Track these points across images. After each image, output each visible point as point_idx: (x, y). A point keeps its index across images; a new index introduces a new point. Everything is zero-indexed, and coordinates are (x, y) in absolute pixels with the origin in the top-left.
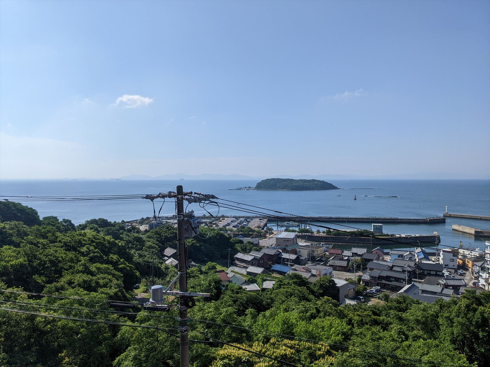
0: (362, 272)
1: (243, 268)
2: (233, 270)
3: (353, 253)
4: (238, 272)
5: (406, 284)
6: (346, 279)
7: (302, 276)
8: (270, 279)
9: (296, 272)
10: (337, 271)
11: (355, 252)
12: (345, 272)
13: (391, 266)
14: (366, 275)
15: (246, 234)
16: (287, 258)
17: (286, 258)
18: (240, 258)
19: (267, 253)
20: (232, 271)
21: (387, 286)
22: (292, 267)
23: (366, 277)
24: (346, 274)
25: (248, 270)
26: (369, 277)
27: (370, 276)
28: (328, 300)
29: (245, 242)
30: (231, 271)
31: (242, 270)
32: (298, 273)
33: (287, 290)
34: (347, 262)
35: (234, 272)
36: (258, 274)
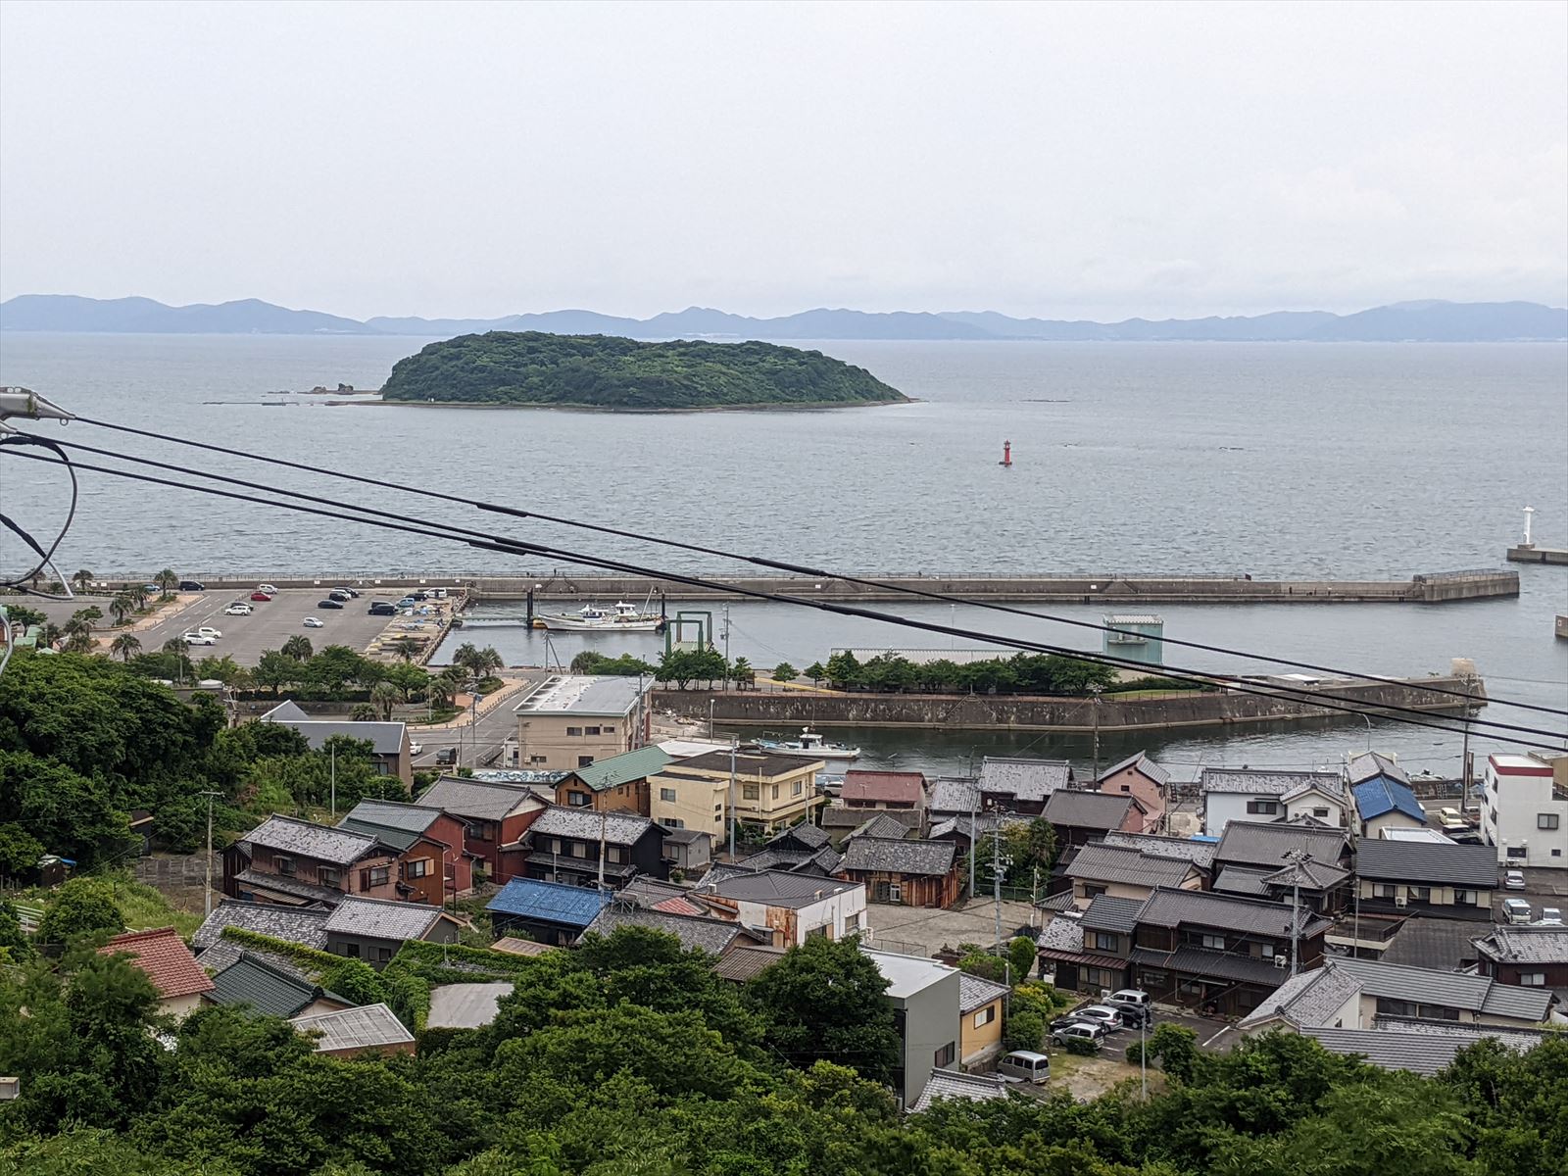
0: (1036, 906)
1: (300, 910)
2: (232, 925)
3: (985, 795)
4: (271, 937)
5: (1288, 967)
6: (945, 950)
7: (678, 944)
8: (479, 971)
9: (641, 922)
10: (890, 903)
11: (999, 790)
12: (937, 912)
13: (1207, 864)
14: (1064, 924)
15: (321, 697)
16: (587, 835)
17: (581, 835)
18: (282, 847)
19: (462, 812)
20: (228, 935)
21: (1184, 987)
22: (617, 894)
23: (1061, 935)
24: (943, 924)
25: (339, 921)
26: (1079, 932)
27: (1086, 929)
28: (837, 1083)
29: (316, 743)
30: (219, 931)
31: (295, 925)
32: (653, 929)
33: (584, 1036)
34: (952, 849)
35: (243, 939)
36: (399, 942)
